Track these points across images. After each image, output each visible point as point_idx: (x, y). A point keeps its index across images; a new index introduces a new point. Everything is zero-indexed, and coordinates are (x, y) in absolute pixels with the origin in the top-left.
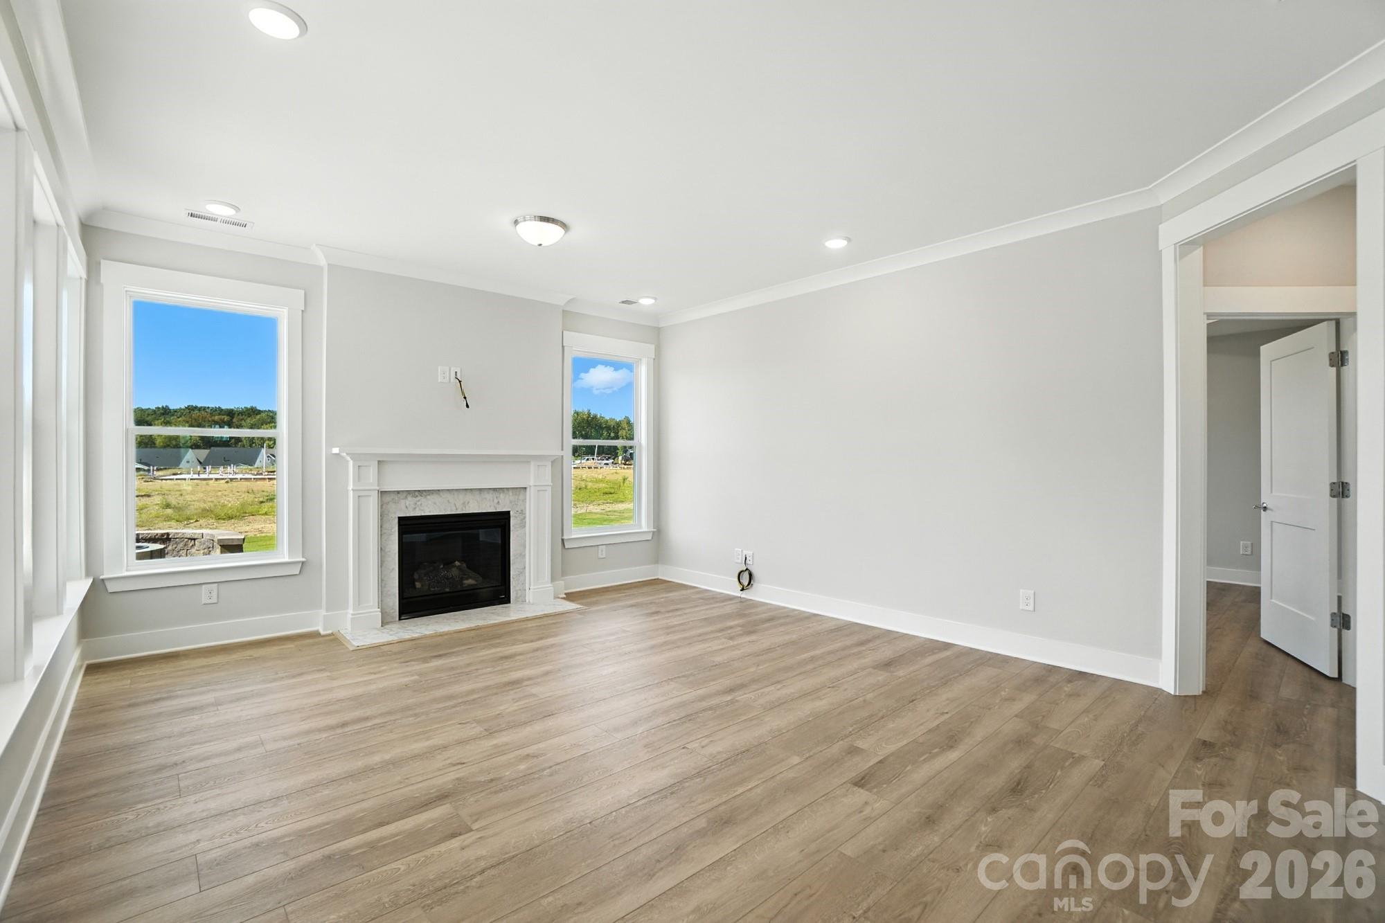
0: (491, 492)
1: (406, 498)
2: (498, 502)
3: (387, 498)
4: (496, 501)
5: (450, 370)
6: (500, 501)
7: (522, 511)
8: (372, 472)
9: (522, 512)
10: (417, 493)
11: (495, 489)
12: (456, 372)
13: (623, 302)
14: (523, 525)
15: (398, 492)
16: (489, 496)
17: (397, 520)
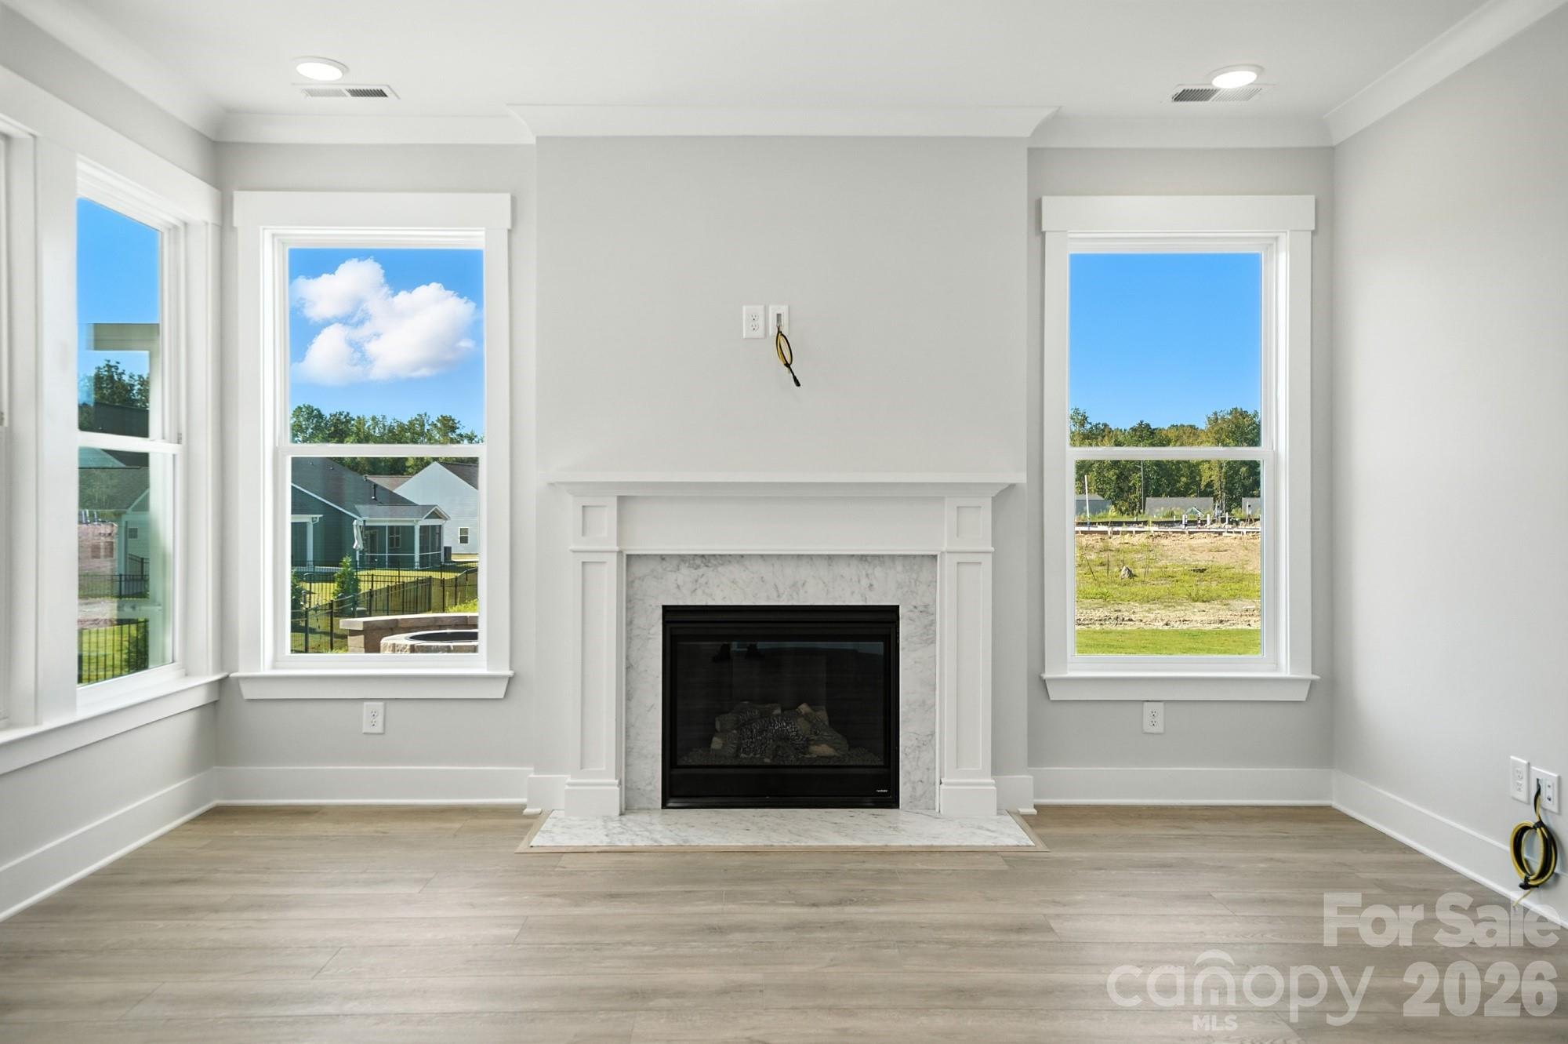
0: (854, 562)
1: (678, 569)
2: (871, 585)
3: (639, 569)
4: (865, 582)
5: (766, 310)
6: (875, 583)
7: (926, 606)
8: (606, 519)
9: (927, 611)
10: (698, 561)
11: (863, 558)
12: (779, 316)
13: (1180, 97)
14: (928, 637)
15: (663, 557)
16: (849, 571)
17: (660, 611)
